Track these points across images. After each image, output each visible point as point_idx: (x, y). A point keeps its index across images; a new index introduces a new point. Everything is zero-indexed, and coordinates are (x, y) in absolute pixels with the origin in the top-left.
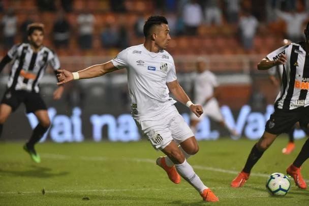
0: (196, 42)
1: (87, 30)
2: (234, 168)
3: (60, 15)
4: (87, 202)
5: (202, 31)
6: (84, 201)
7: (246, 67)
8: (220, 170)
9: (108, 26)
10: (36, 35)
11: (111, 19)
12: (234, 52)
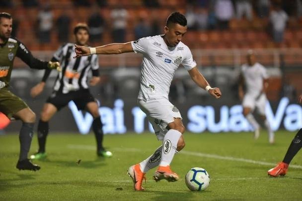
0: (227, 36)
1: (120, 24)
2: (265, 159)
3: (94, 10)
4: (120, 193)
5: (233, 25)
6: (117, 192)
7: (277, 61)
8: (250, 161)
9: (141, 20)
10: (81, 34)
11: (144, 14)
12: (265, 46)
